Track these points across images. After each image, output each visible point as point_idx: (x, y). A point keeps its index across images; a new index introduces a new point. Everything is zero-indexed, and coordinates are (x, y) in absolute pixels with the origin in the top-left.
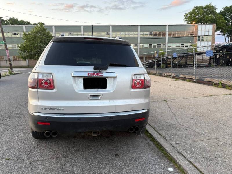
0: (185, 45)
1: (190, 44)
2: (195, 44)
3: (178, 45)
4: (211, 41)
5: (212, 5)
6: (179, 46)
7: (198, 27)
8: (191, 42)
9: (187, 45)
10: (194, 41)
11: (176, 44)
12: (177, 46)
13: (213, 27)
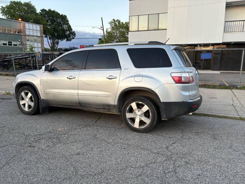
0: (13, 43)
1: (18, 43)
2: (25, 43)
3: (5, 42)
4: (40, 41)
5: (32, 4)
6: (6, 44)
7: (25, 26)
8: (19, 40)
9: (15, 43)
10: (23, 40)
11: (2, 41)
12: (4, 44)
13: (40, 28)
